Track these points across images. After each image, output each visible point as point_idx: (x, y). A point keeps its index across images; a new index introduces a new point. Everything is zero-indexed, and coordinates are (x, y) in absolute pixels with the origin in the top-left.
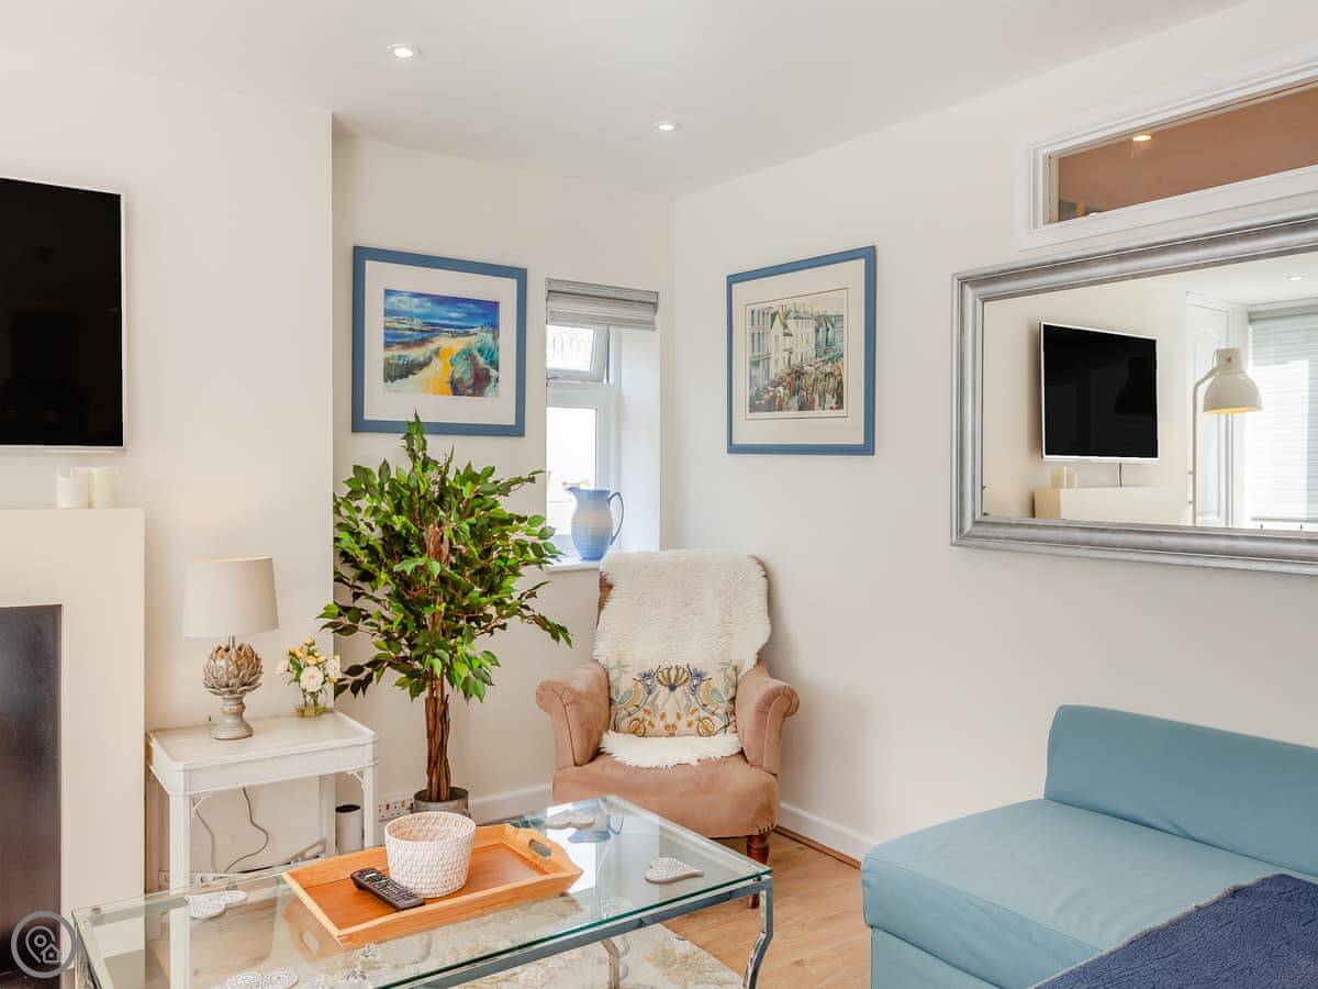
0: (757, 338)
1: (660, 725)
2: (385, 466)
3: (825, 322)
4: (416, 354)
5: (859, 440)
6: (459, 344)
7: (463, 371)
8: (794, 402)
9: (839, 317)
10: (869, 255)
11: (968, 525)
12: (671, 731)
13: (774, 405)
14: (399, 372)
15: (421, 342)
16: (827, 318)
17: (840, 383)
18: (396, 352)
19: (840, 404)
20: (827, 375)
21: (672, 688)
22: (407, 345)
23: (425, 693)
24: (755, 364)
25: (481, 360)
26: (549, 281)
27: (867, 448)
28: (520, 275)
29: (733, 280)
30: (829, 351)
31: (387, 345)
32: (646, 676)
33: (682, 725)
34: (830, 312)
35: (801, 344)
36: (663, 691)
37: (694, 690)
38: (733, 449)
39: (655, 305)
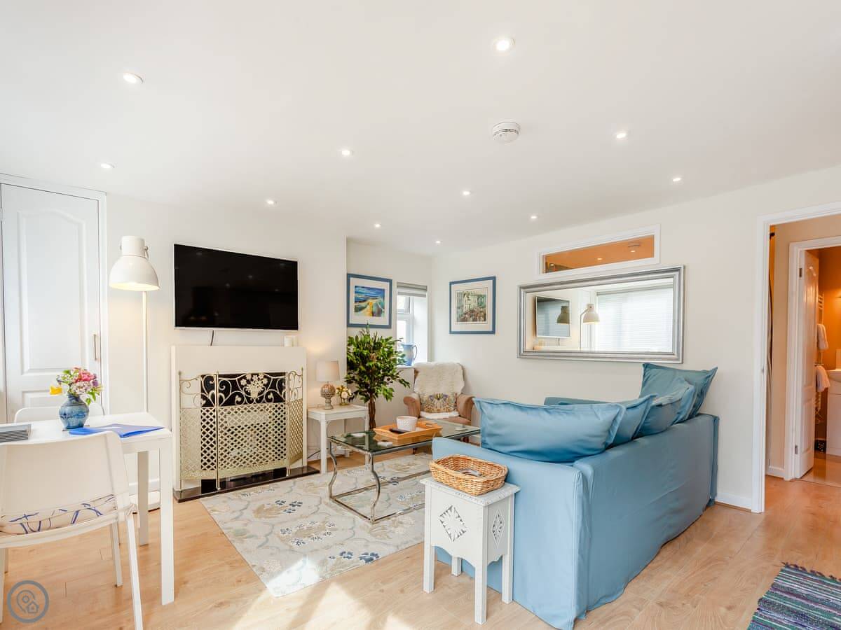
0: (459, 301)
1: (435, 409)
2: (357, 337)
3: (479, 296)
4: (363, 304)
5: (491, 330)
6: (374, 302)
7: (375, 309)
8: (471, 319)
9: (485, 296)
10: (494, 279)
11: (522, 352)
12: (439, 411)
13: (464, 320)
14: (358, 310)
15: (364, 301)
16: (481, 296)
17: (485, 314)
18: (358, 304)
19: (485, 320)
20: (481, 312)
21: (439, 399)
22: (360, 302)
23: (369, 402)
24: (458, 308)
25: (380, 306)
26: (398, 283)
27: (493, 332)
28: (390, 281)
29: (451, 283)
30: (482, 305)
31: (356, 302)
32: (431, 396)
33: (442, 409)
34: (482, 294)
35: (472, 303)
36: (436, 400)
37: (445, 400)
38: (451, 332)
39: (426, 290)
